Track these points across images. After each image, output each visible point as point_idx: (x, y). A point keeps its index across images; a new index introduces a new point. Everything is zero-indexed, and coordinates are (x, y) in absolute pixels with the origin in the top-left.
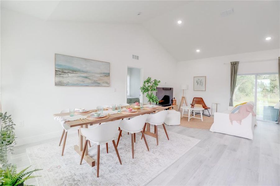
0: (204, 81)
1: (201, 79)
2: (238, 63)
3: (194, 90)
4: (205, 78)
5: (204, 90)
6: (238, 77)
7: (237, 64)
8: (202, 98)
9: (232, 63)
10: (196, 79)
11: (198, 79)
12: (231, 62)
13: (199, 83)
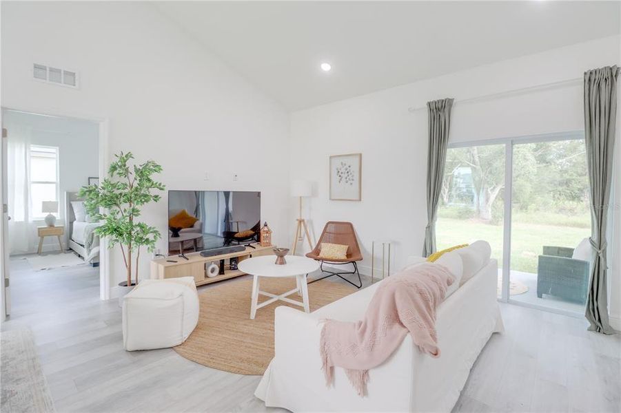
0: (355, 168)
1: (348, 161)
2: (451, 105)
3: (330, 199)
4: (357, 159)
5: (358, 198)
6: (451, 153)
7: (446, 110)
8: (350, 225)
9: (433, 106)
10: (337, 163)
11: (342, 163)
12: (429, 104)
13: (344, 176)
